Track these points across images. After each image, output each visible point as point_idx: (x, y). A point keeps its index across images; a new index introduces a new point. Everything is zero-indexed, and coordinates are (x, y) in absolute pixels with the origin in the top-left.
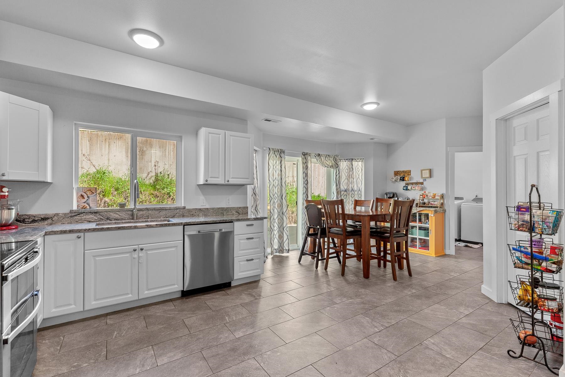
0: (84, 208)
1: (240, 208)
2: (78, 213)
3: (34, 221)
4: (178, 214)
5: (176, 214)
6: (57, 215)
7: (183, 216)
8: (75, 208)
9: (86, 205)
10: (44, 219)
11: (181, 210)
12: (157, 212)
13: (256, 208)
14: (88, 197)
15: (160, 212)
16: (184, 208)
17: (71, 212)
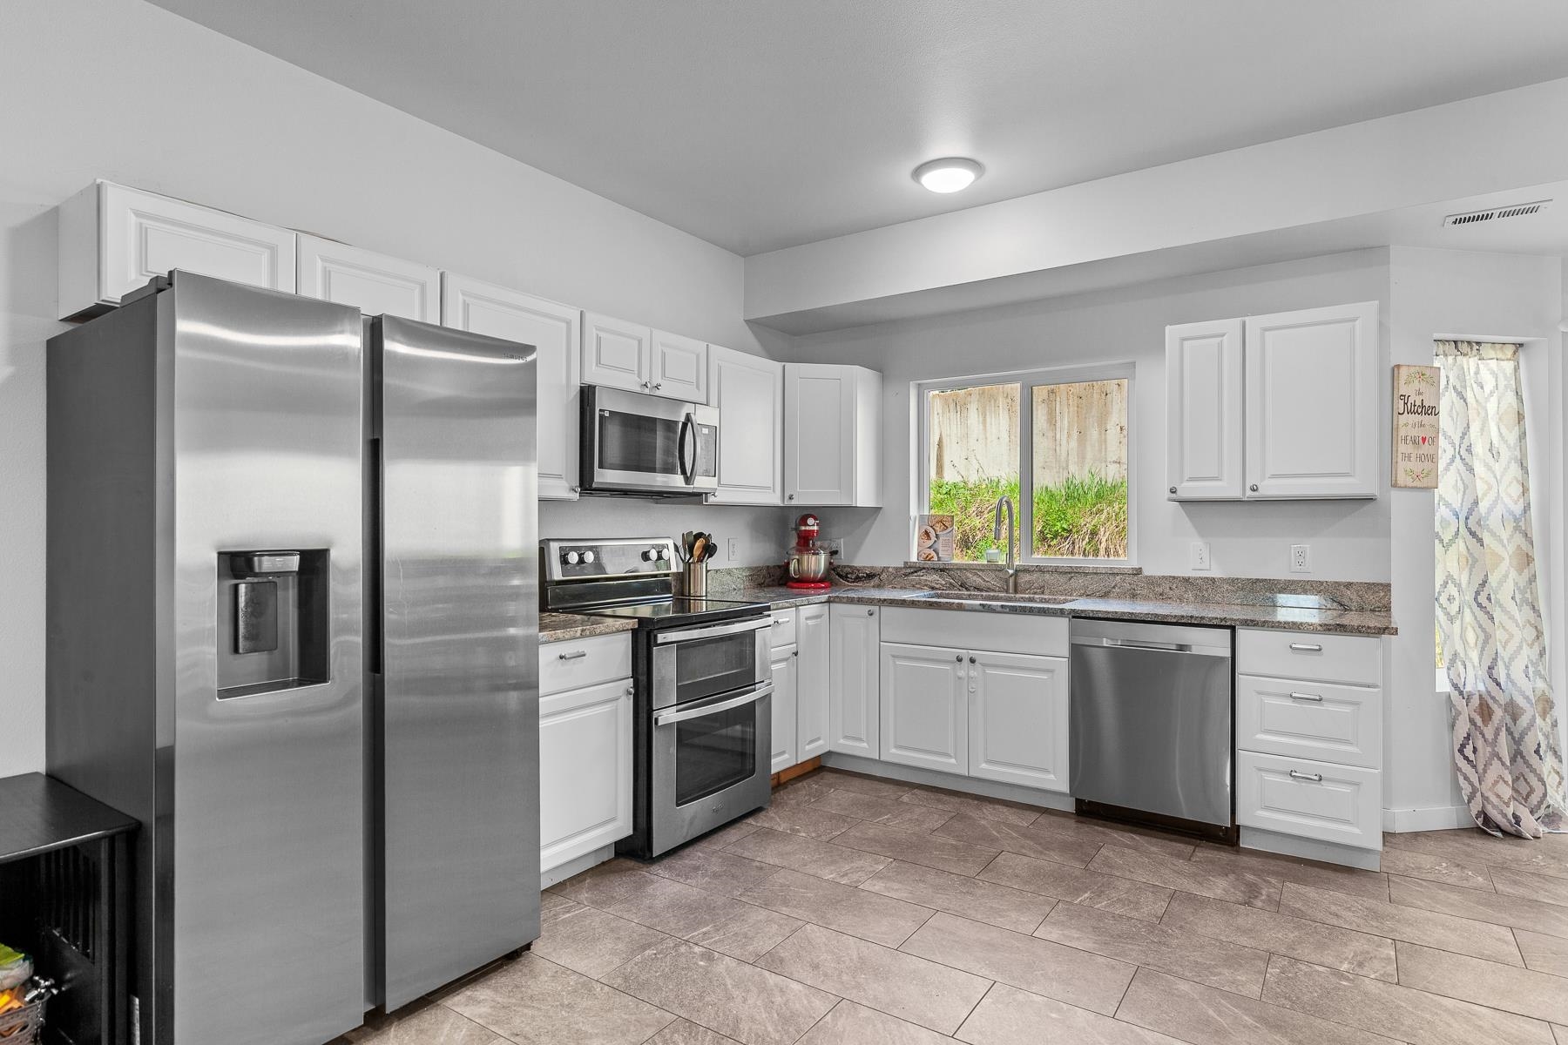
0: (927, 558)
1: (1349, 585)
2: (917, 569)
3: (858, 579)
4: (1117, 590)
5: (1114, 587)
6: (885, 569)
7: (1134, 596)
8: (914, 558)
9: (933, 554)
10: (870, 576)
11: (1128, 579)
12: (1063, 579)
13: (1477, 593)
14: (937, 536)
15: (1070, 579)
16: (1138, 572)
17: (907, 565)
